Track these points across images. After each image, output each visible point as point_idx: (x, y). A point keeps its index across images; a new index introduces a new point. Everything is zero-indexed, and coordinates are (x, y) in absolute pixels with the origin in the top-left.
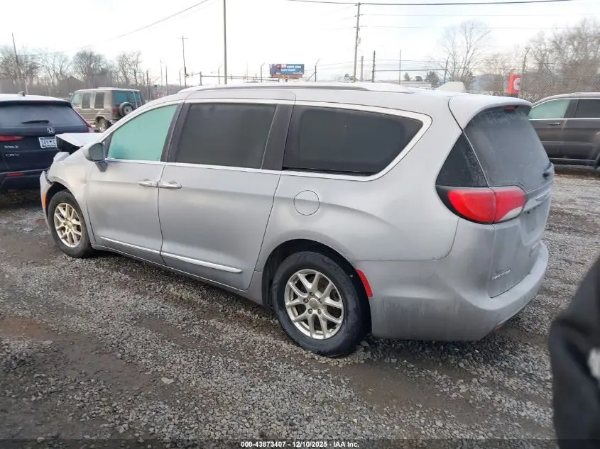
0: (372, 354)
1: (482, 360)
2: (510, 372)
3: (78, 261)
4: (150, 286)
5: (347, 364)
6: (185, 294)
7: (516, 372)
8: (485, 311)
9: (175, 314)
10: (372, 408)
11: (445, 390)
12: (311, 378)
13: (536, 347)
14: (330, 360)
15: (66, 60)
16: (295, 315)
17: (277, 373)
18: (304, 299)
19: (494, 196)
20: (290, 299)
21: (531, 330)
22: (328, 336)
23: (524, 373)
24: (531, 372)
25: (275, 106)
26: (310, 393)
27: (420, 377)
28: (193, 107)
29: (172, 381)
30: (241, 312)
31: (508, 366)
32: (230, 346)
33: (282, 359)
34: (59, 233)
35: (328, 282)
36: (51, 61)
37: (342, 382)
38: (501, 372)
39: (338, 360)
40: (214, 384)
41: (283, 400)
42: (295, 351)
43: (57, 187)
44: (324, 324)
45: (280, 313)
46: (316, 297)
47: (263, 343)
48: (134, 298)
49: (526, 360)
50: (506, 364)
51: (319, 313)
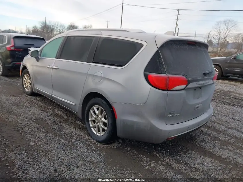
0: (121, 145)
1: (169, 154)
2: (178, 161)
3: (29, 97)
4: (49, 108)
5: (108, 148)
6: (60, 113)
7: (181, 162)
8: (161, 130)
9: (51, 119)
10: (107, 167)
11: (144, 164)
12: (90, 151)
13: (197, 153)
14: (101, 145)
15: (64, 28)
16: (92, 125)
17: (77, 147)
18: (96, 118)
19: (168, 78)
20: (91, 118)
21: (199, 145)
22: (102, 135)
23: (185, 163)
24: (188, 163)
25: (94, 37)
26: (85, 157)
27: (137, 157)
28: (69, 37)
29: (34, 144)
30: (78, 122)
31: (179, 159)
32: (65, 134)
33: (83, 142)
34: (24, 85)
35: (103, 111)
36: (59, 28)
37: (102, 154)
38: (174, 161)
39: (105, 145)
40: (49, 148)
41: (73, 158)
42: (90, 140)
43: (25, 68)
44: (101, 129)
45: (87, 123)
46: (99, 118)
47: (79, 135)
48: (40, 112)
49: (189, 157)
50: (179, 158)
51: (100, 124)
